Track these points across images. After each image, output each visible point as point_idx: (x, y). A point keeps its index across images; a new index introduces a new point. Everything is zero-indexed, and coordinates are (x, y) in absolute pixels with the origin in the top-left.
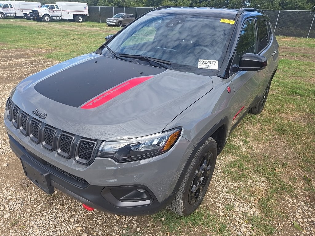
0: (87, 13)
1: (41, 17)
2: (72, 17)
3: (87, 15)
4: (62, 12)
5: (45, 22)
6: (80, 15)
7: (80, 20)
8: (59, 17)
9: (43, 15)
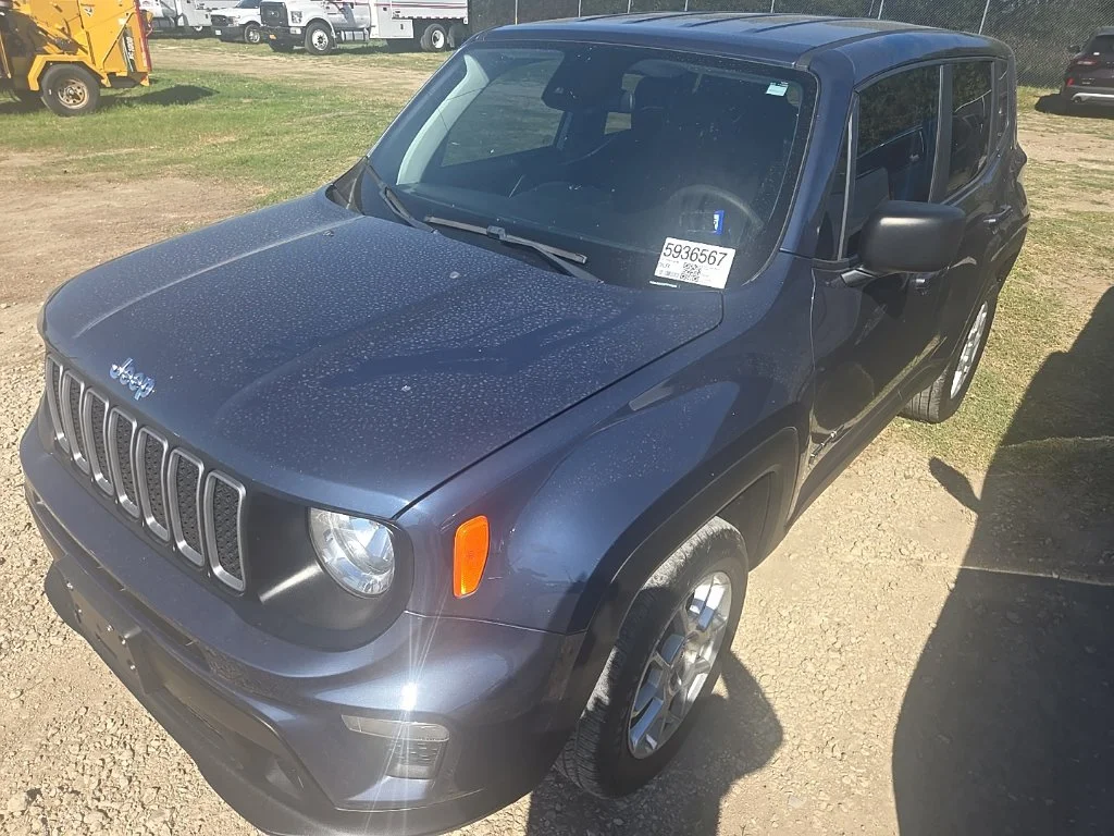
0: (463, 14)
1: (299, 32)
2: (408, 33)
3: (462, 19)
4: (374, 9)
5: (312, 54)
6: (438, 20)
7: (436, 39)
8: (362, 30)
9: (304, 24)
